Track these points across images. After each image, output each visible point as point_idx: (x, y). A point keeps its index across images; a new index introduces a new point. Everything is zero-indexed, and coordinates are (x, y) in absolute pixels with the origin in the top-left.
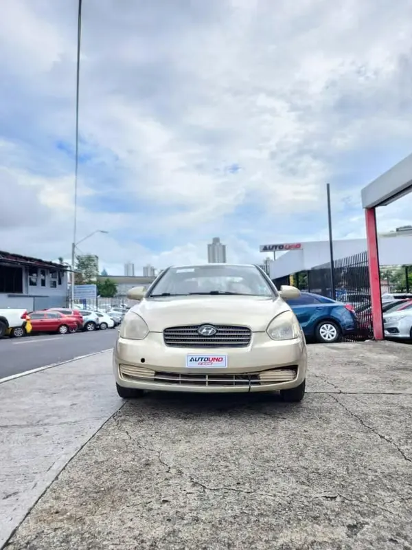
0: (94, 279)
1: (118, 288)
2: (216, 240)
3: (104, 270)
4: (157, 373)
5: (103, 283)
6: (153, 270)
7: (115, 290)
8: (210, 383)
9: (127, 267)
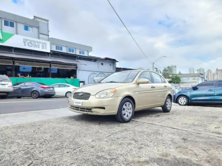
0: (171, 76)
1: (181, 79)
3: (180, 72)
5: (174, 77)
6: (203, 70)
7: (180, 80)
9: (190, 69)
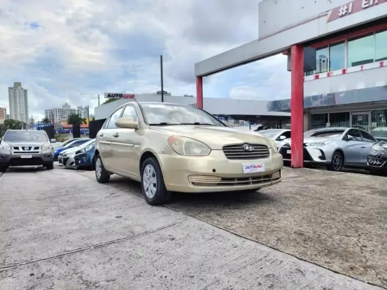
2: (18, 84)
4: (223, 179)
8: (254, 183)
